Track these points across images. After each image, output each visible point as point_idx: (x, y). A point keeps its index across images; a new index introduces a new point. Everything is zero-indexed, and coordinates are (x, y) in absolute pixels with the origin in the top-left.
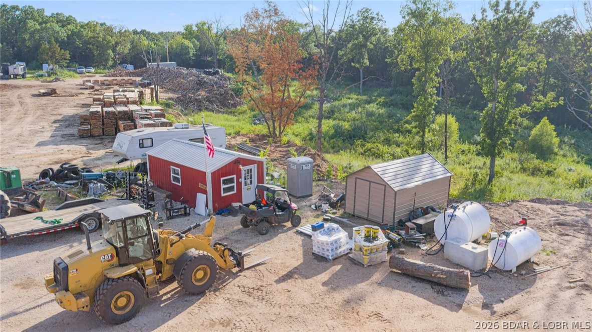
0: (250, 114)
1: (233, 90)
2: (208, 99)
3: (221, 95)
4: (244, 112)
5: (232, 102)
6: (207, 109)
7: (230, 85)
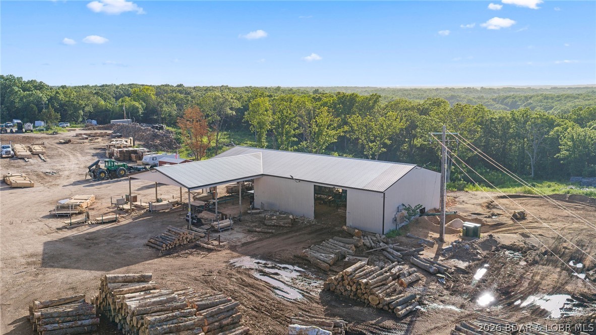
0: (186, 152)
1: (175, 139)
2: (161, 145)
3: (169, 142)
4: (182, 152)
5: (175, 147)
6: (161, 150)
7: (173, 136)
